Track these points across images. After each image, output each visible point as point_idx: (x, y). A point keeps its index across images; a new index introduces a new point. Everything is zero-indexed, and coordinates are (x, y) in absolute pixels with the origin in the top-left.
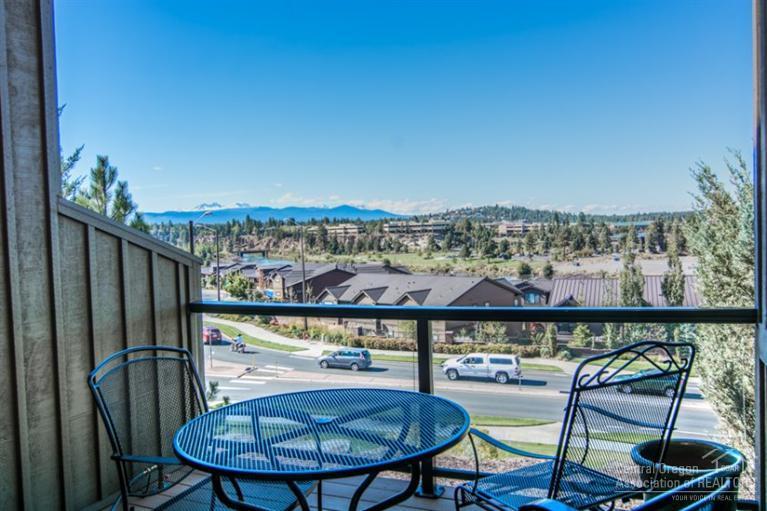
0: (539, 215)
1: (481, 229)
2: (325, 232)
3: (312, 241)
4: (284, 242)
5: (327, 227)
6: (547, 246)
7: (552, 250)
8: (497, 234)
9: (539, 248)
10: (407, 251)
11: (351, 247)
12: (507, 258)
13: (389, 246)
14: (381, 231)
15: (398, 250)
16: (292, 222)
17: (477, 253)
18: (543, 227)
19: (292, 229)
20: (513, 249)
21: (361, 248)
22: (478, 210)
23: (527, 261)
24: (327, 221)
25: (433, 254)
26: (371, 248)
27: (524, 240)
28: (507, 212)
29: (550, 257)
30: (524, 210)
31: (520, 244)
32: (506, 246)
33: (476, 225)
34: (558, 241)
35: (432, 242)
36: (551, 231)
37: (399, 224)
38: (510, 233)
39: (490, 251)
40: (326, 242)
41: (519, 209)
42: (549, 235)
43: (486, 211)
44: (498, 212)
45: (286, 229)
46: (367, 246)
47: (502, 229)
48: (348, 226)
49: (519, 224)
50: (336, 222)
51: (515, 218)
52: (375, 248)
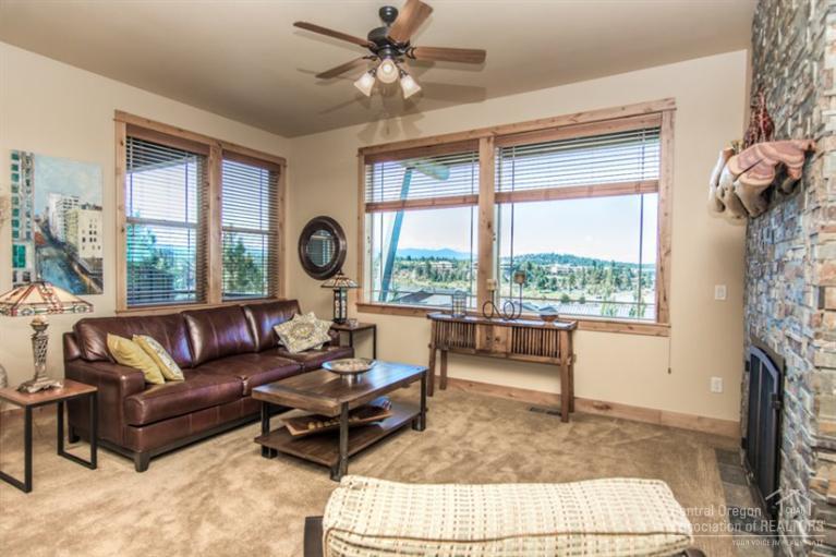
0: (584, 261)
1: (539, 269)
2: (429, 266)
3: (420, 272)
4: (403, 271)
5: (431, 263)
6: (584, 283)
7: (588, 287)
8: (549, 273)
9: (578, 284)
11: (447, 276)
12: (554, 290)
16: (409, 259)
17: (533, 285)
18: (584, 270)
19: (408, 263)
20: (559, 284)
22: (539, 256)
23: (567, 293)
24: (432, 259)
26: (460, 279)
27: (567, 278)
28: (560, 257)
29: (586, 291)
30: (573, 257)
31: (564, 281)
32: (554, 282)
33: (535, 266)
34: (592, 280)
36: (589, 272)
38: (559, 273)
39: (542, 285)
40: (429, 273)
41: (569, 256)
42: (588, 275)
43: (545, 257)
44: (554, 258)
45: (405, 263)
46: (457, 277)
47: (554, 270)
48: (445, 263)
49: (567, 266)
50: (438, 260)
51: (566, 262)
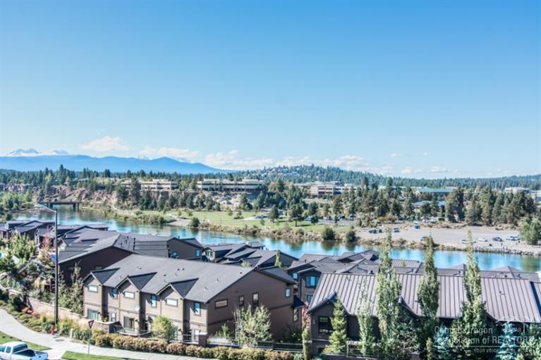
0: (352, 176)
1: (294, 189)
2: (138, 186)
3: (124, 195)
4: (96, 194)
5: (141, 181)
6: (353, 211)
7: (359, 215)
8: (308, 195)
9: (346, 212)
10: (219, 210)
11: (164, 200)
12: (315, 221)
13: (202, 203)
14: (194, 188)
15: (210, 208)
16: (108, 174)
17: (286, 215)
18: (353, 190)
19: (106, 181)
20: (321, 211)
21: (174, 203)
22: (294, 169)
23: (331, 225)
24: (143, 174)
25: (244, 214)
26: (184, 205)
27: (331, 202)
28: (322, 172)
29: (356, 222)
30: (339, 171)
31: (328, 207)
32: (314, 208)
33: (289, 185)
34: (364, 207)
35: (245, 201)
36: (360, 194)
37: (213, 181)
38: (321, 195)
39: (297, 215)
40: (137, 196)
41: (333, 169)
42: (358, 198)
43: (301, 170)
44: (314, 172)
45: (100, 180)
46: (179, 204)
47: (314, 190)
48: (162, 181)
49: (331, 185)
50: (152, 176)
51: (329, 179)
52: (188, 204)
